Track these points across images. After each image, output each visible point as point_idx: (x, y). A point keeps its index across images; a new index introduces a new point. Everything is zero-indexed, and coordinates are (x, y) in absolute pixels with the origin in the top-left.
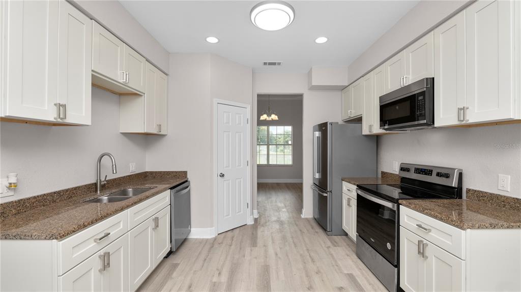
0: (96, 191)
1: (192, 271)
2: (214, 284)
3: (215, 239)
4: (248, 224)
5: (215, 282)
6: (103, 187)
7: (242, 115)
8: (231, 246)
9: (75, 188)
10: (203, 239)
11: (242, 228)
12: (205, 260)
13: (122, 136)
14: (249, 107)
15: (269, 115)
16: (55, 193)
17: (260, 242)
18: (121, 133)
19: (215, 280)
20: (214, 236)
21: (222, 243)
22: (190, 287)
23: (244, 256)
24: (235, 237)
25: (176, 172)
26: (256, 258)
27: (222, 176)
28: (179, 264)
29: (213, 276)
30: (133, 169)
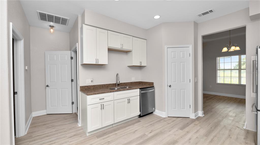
0: (116, 86)
1: (142, 126)
2: (144, 135)
3: (165, 118)
4: (190, 118)
5: (145, 134)
6: (118, 85)
7: (185, 52)
8: (169, 124)
9: (110, 84)
10: (160, 116)
11: (184, 118)
12: (151, 124)
13: (128, 67)
14: (191, 46)
15: (229, 48)
16: (103, 85)
17: (187, 129)
18: (128, 66)
19: (146, 133)
20: (165, 117)
21: (166, 121)
22: (136, 131)
23: (170, 131)
24: (176, 121)
25: (149, 82)
26: (175, 135)
27: (170, 86)
28: (140, 121)
29: (147, 132)
30: (133, 80)
